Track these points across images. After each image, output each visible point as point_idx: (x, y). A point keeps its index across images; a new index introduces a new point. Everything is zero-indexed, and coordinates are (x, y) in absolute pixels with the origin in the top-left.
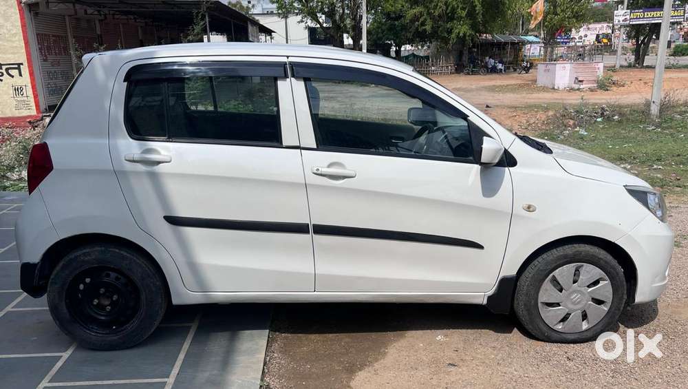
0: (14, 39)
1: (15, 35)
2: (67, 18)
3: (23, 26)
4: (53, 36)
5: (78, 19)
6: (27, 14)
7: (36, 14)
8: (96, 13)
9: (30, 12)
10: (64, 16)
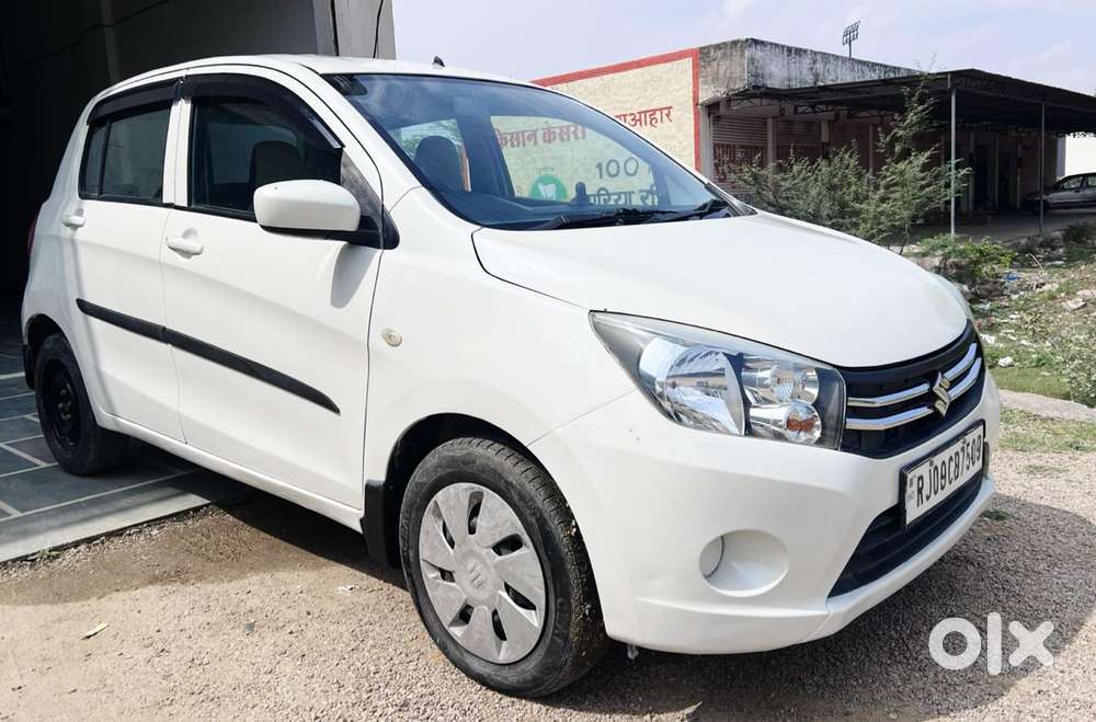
0: (684, 153)
1: (685, 148)
2: (770, 122)
3: (697, 135)
4: (742, 147)
5: (789, 123)
6: (704, 120)
7: (717, 119)
8: (809, 110)
9: (709, 115)
10: (765, 119)
